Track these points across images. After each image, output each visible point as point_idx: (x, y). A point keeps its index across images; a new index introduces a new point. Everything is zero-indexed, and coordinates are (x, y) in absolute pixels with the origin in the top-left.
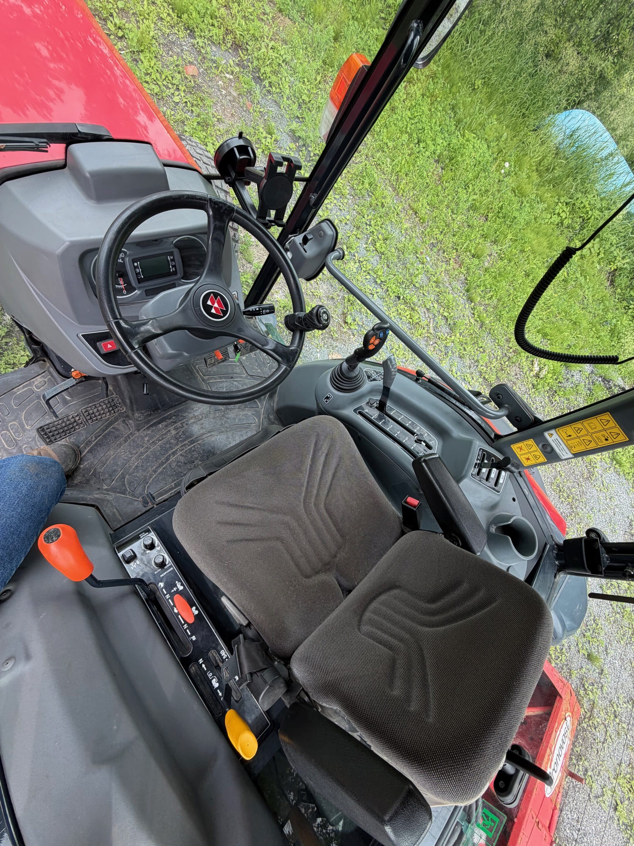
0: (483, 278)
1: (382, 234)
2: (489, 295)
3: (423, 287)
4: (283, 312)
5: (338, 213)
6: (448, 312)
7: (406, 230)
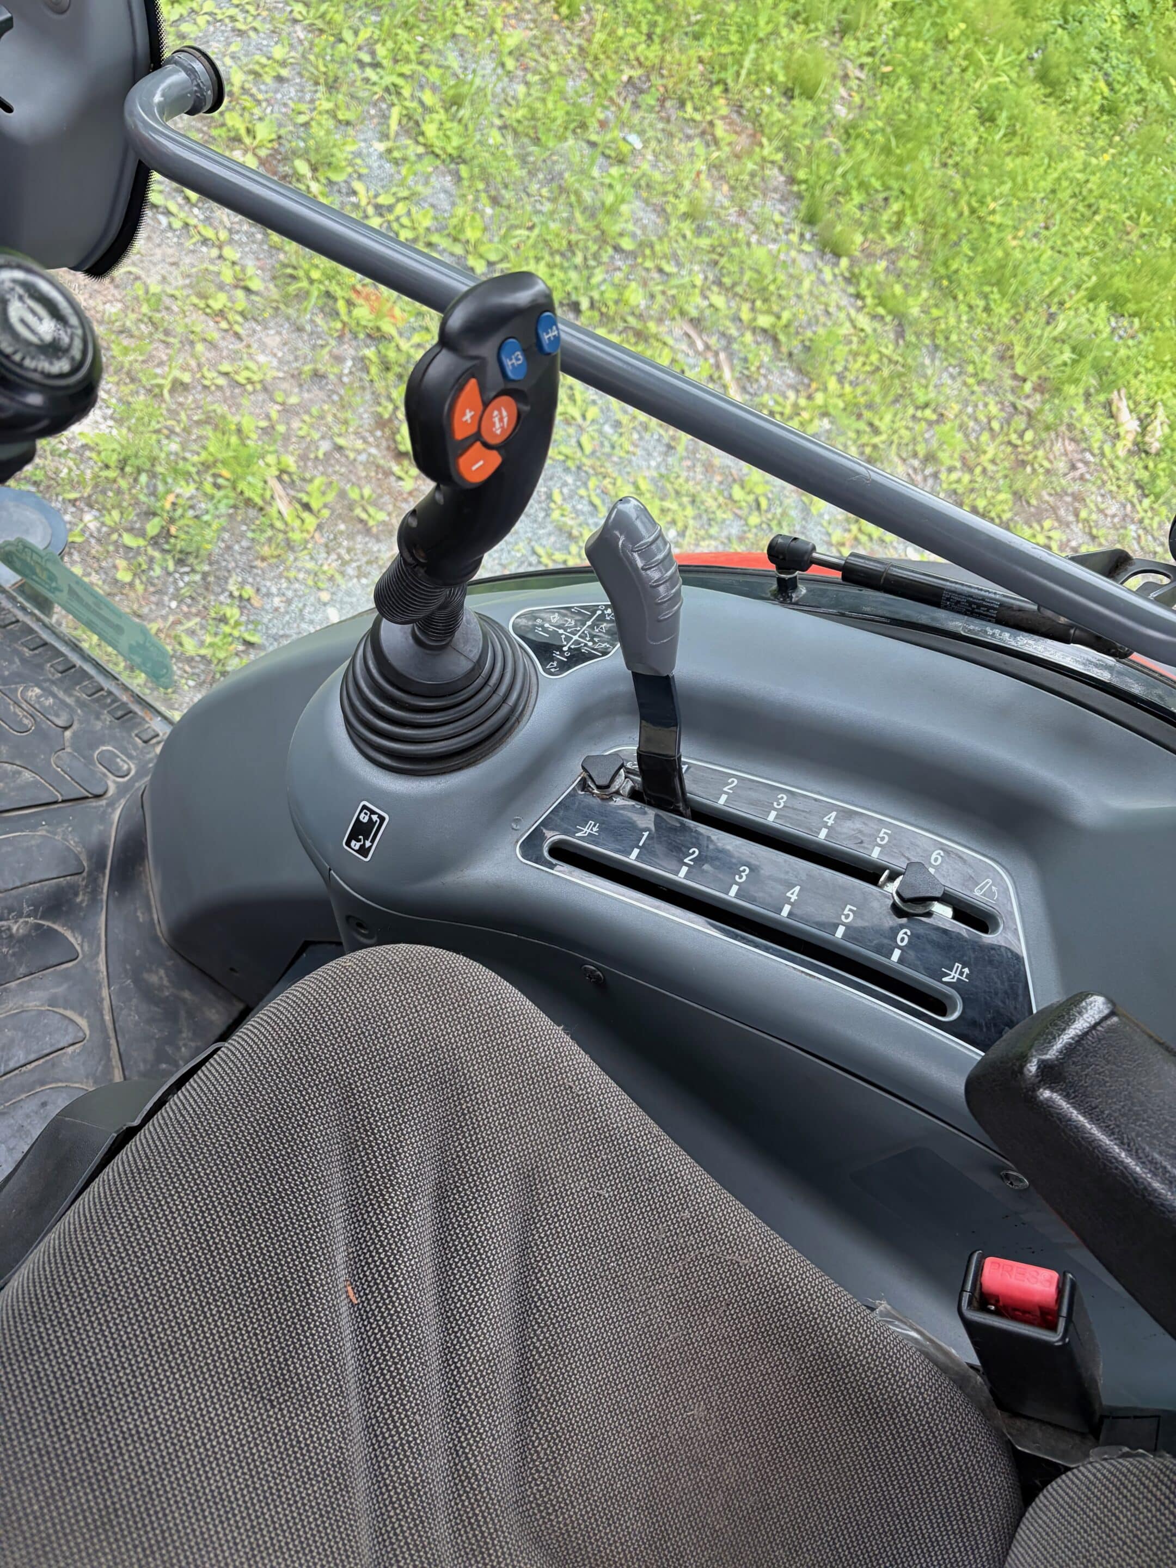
0: (848, 163)
1: (434, 89)
2: (887, 216)
3: (652, 246)
4: (123, 484)
5: (233, 48)
6: (769, 312)
7: (519, 53)
